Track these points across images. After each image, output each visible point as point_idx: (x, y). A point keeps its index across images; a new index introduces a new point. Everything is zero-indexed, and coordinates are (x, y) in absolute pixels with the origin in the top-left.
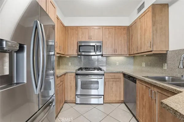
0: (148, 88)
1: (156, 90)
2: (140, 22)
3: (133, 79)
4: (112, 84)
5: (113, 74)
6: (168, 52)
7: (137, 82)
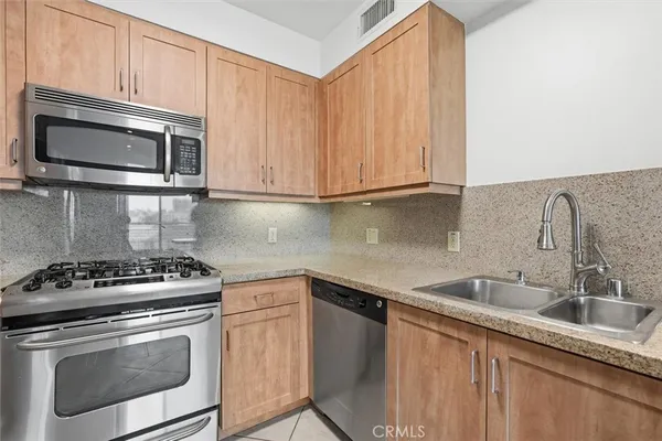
0: (456, 342)
1: (501, 351)
2: (376, 66)
3: (371, 306)
4: (263, 333)
5: (265, 288)
6: (465, 191)
7: (391, 314)
